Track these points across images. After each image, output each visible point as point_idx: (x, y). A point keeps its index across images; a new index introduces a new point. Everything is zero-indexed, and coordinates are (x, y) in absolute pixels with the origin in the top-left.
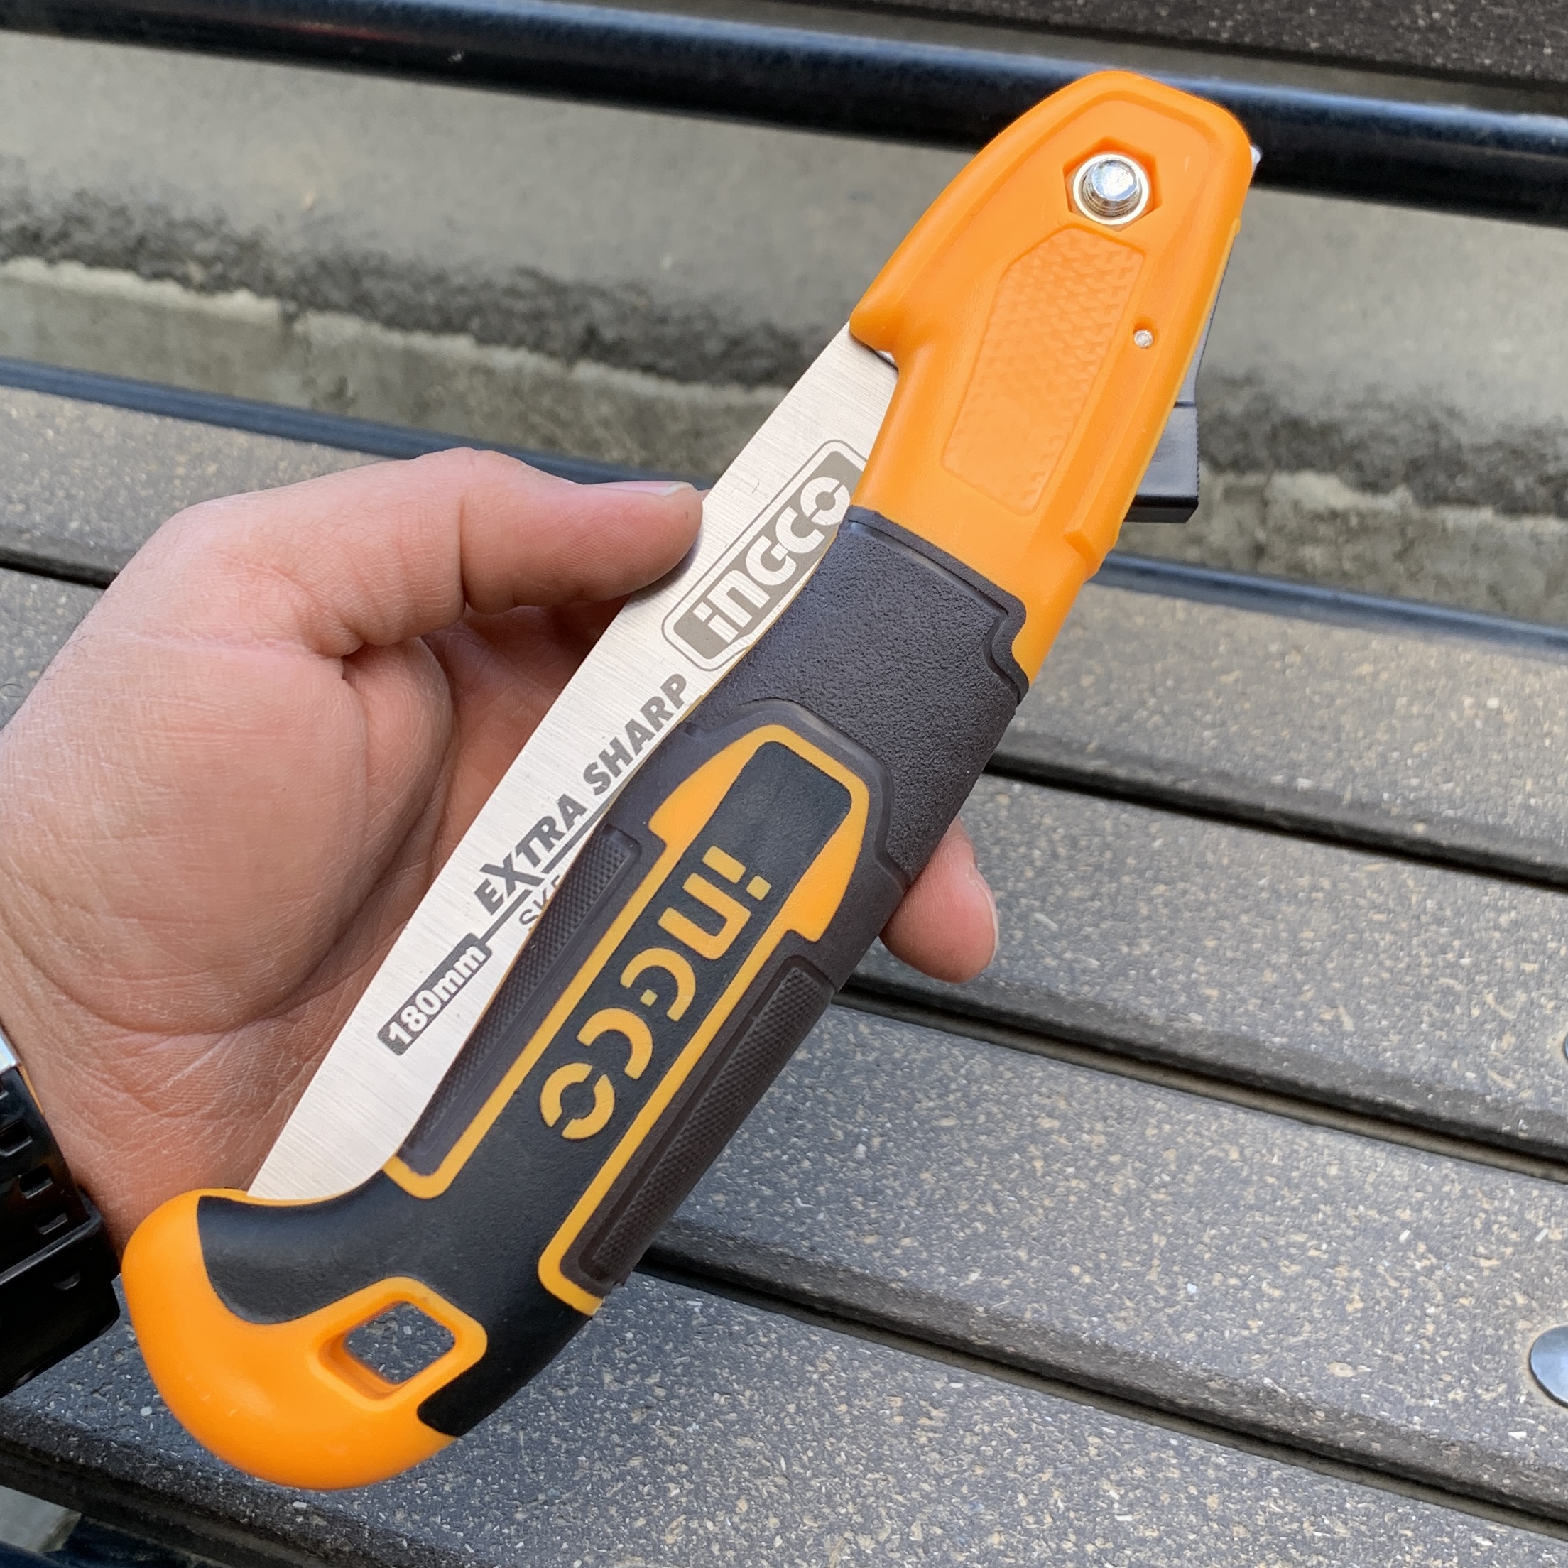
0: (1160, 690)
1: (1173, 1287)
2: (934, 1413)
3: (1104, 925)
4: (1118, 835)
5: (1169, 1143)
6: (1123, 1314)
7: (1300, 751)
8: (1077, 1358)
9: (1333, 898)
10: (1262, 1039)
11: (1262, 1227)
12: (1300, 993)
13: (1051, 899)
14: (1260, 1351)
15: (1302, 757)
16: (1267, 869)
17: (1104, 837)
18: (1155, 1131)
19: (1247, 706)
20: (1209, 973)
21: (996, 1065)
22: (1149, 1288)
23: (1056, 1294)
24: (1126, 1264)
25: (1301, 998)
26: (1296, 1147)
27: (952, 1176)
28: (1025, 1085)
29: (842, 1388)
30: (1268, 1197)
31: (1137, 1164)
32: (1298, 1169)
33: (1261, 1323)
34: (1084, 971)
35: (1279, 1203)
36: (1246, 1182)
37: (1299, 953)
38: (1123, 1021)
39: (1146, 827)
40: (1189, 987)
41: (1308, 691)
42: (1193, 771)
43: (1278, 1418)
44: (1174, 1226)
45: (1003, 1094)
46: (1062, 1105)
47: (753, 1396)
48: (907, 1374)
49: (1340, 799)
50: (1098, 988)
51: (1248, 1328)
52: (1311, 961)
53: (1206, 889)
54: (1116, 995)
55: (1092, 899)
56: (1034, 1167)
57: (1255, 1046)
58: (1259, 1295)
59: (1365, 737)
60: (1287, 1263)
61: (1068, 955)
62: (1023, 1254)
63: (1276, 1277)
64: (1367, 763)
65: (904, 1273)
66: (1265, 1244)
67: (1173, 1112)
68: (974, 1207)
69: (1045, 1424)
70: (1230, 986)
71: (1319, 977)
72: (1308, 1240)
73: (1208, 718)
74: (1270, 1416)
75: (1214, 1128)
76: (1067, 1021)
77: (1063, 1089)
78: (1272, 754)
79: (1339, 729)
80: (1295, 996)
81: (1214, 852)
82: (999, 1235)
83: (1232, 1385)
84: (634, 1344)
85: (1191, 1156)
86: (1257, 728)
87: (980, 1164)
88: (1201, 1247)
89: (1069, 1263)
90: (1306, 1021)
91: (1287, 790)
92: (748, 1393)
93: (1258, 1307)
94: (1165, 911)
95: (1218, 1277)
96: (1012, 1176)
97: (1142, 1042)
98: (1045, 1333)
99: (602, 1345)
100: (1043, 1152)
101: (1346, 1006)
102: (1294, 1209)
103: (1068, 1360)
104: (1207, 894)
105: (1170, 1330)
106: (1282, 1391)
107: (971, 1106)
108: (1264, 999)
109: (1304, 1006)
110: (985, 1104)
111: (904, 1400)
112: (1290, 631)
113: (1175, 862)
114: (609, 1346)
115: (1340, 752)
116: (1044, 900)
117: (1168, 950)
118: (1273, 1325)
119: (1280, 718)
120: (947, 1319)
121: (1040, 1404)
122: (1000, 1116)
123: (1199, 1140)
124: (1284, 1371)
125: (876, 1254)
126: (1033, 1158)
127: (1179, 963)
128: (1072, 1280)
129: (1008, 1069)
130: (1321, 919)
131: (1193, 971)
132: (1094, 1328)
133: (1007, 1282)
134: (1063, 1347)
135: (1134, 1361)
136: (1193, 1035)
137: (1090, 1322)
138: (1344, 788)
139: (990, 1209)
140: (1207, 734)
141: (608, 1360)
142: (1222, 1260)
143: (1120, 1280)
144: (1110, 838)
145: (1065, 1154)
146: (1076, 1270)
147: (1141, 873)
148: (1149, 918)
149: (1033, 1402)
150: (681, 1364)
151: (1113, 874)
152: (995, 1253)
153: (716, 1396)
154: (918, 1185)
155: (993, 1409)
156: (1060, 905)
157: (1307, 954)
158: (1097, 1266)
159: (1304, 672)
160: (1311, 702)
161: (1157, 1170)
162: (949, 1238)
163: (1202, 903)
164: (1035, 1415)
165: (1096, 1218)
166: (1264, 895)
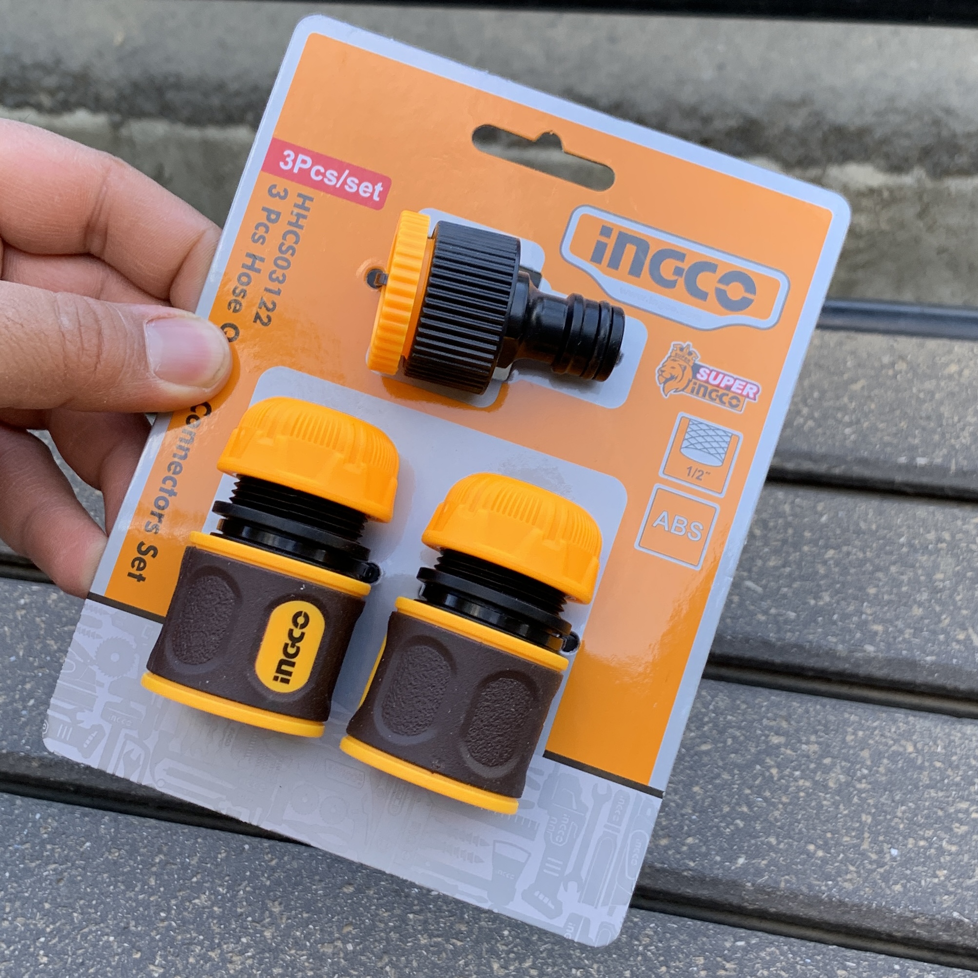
0: (809, 401)
1: (880, 852)
2: (728, 965)
3: (796, 585)
4: (795, 515)
5: (863, 744)
6: (849, 876)
7: (915, 437)
8: (820, 912)
9: (953, 546)
10: (918, 659)
11: (937, 801)
12: (940, 621)
13: (755, 569)
14: (948, 893)
15: (917, 441)
16: (904, 529)
17: (785, 517)
18: (853, 737)
19: (873, 406)
20: (875, 613)
21: (734, 700)
22: (863, 854)
23: (800, 867)
24: (846, 839)
25: (941, 625)
26: (952, 738)
27: (715, 786)
28: (756, 713)
29: (660, 955)
30: (938, 778)
31: (843, 764)
32: (956, 754)
33: (945, 872)
34: (786, 622)
35: (946, 781)
36: (921, 768)
37: (935, 591)
38: (818, 655)
39: (815, 507)
40: (862, 625)
41: (914, 390)
42: (841, 460)
43: (965, 939)
44: (875, 806)
45: (742, 721)
46: (784, 724)
47: (599, 968)
48: (704, 939)
49: (949, 469)
50: (798, 633)
51: (936, 877)
52: (944, 596)
53: (863, 550)
54: (811, 637)
55: (784, 566)
56: (771, 774)
57: (913, 664)
58: (941, 851)
59: (959, 421)
60: (957, 825)
61: (773, 611)
62: (773, 840)
63: (952, 836)
64: (964, 441)
65: (692, 864)
66: (940, 813)
67: (863, 722)
68: (733, 809)
69: (805, 964)
70: (891, 622)
71: (951, 608)
72: (970, 806)
73: (847, 419)
74: (960, 938)
75: (893, 730)
76: (778, 660)
77: (783, 713)
78: (895, 441)
79: (940, 417)
80: (936, 624)
81: (865, 521)
82: (754, 828)
83: (931, 920)
84: (511, 938)
85: (880, 753)
86: (882, 422)
87: (733, 776)
88: (896, 820)
89: (807, 843)
90: (947, 643)
91: (910, 467)
92: (595, 966)
93: (942, 860)
94: (837, 570)
95: (911, 841)
96: (757, 782)
97: (833, 669)
98: (796, 896)
99: (488, 942)
100: (776, 762)
101: (973, 627)
102: (958, 784)
103: (813, 913)
104: (865, 553)
105: (883, 885)
106: (966, 920)
107: (722, 732)
108: (915, 629)
109: (944, 631)
110: (730, 730)
111: (705, 959)
112: (895, 345)
113: (838, 531)
114: (493, 942)
115: (943, 435)
116: (750, 571)
117: (843, 599)
118: (954, 872)
119: (898, 413)
120: (726, 893)
121: (800, 950)
122: (742, 738)
123: (884, 740)
124: (967, 906)
125: (670, 852)
126: (770, 767)
127: (851, 608)
128: (810, 855)
129: (743, 702)
130: (947, 564)
131: (862, 613)
132: (830, 889)
133: (764, 862)
134: (810, 905)
135: (860, 910)
136: (869, 661)
137: (826, 885)
138: (950, 461)
139: (745, 809)
140: (848, 431)
141: (493, 952)
142: (913, 828)
143: (843, 852)
144: (790, 518)
145: (792, 762)
146: (811, 847)
147: (814, 542)
148: (826, 576)
149: (795, 949)
150: (546, 949)
151: (796, 546)
152: (753, 842)
153: (574, 971)
154: (692, 796)
155: (768, 958)
156: (762, 573)
157: (941, 591)
158: (826, 843)
159: (910, 375)
160: (918, 398)
161: (858, 766)
162: (720, 833)
163: (862, 560)
164: (798, 959)
165: (820, 806)
166: (905, 550)
